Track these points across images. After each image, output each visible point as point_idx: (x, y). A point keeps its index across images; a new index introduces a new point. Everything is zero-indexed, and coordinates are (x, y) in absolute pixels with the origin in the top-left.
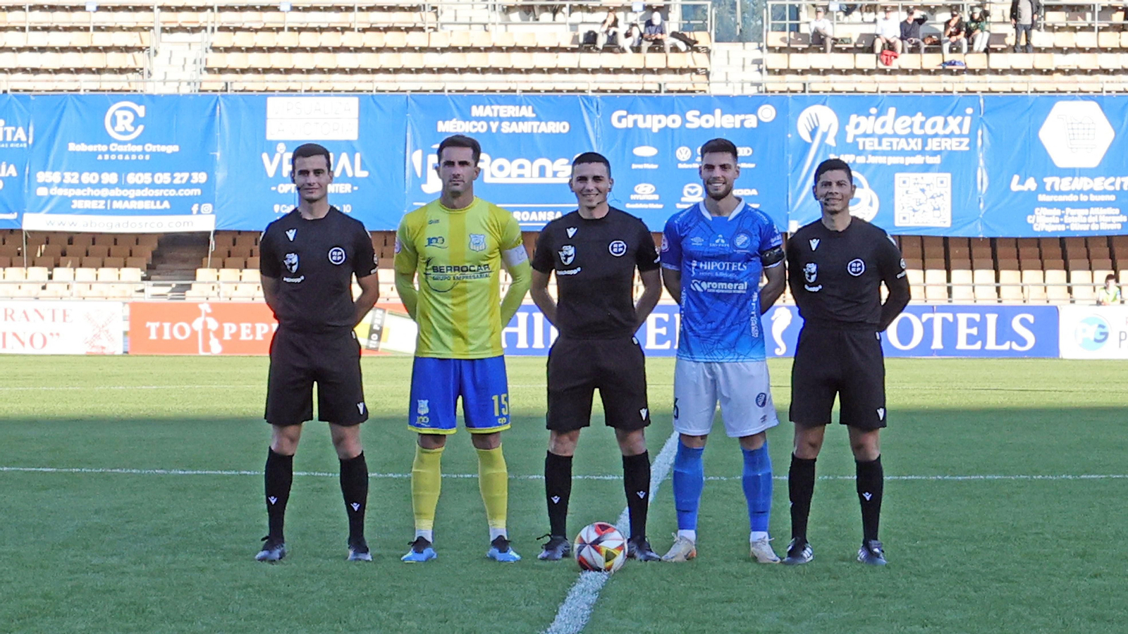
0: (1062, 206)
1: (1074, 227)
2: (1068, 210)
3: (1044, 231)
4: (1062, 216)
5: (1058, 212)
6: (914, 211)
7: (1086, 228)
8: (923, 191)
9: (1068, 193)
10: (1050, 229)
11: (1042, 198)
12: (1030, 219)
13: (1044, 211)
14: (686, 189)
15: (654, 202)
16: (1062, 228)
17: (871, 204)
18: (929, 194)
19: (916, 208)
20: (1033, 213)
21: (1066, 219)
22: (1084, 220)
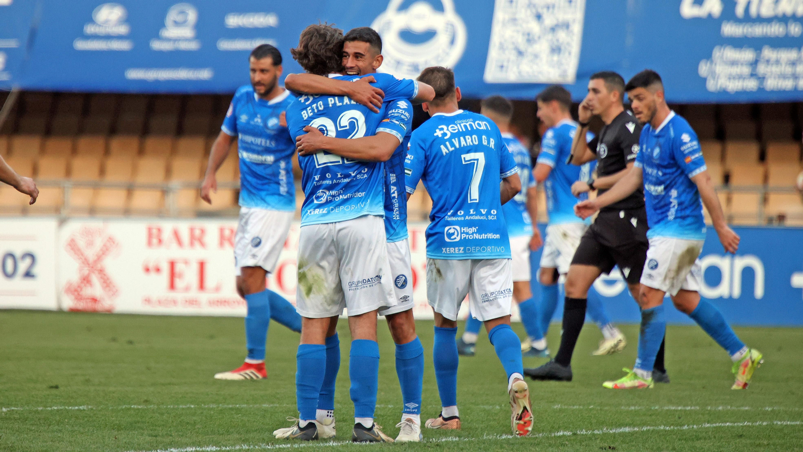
0: (757, 44)
1: (771, 84)
2: (767, 53)
3: (724, 92)
4: (754, 64)
5: (748, 55)
6: (520, 53)
7: (788, 84)
8: (539, 17)
9: (769, 20)
10: (733, 86)
11: (729, 29)
12: (704, 69)
13: (730, 53)
14: (173, 15)
15: (120, 37)
16: (751, 85)
17: (452, 42)
18: (549, 21)
19: (522, 47)
20: (708, 56)
21: (762, 69)
22: (789, 70)
